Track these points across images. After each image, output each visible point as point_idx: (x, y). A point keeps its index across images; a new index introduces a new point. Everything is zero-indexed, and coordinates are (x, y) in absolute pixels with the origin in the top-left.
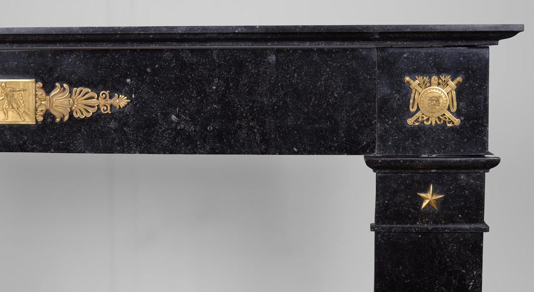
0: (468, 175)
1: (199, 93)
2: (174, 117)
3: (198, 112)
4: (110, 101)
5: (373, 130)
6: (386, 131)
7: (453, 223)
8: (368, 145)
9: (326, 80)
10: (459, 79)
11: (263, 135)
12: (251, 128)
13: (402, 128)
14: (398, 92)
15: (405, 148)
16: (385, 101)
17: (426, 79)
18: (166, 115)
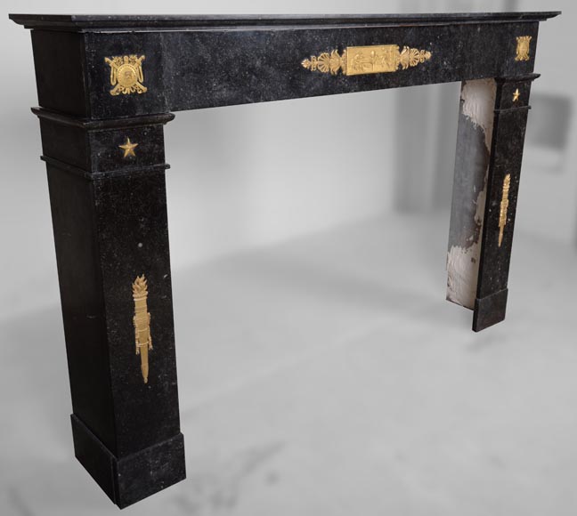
10: (531, 38)
17: (522, 38)
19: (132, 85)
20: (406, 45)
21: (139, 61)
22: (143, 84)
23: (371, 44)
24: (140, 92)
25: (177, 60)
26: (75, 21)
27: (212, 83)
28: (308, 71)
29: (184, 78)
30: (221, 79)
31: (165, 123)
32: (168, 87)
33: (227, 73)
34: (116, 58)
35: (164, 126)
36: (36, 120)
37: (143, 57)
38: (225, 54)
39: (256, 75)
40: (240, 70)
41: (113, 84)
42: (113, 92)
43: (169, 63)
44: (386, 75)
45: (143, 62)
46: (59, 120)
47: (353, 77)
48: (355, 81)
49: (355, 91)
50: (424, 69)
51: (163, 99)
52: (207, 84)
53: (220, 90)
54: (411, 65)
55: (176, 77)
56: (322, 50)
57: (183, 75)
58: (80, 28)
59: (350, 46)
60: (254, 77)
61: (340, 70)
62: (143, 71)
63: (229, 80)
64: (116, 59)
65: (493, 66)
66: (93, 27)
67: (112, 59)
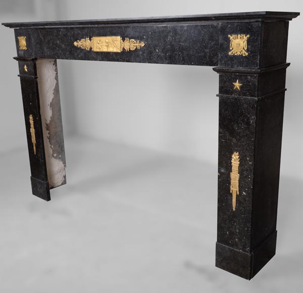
0: (251, 76)
1: (164, 41)
2: (157, 50)
3: (164, 49)
4: (140, 44)
5: (218, 57)
6: (222, 57)
7: (245, 96)
8: (216, 63)
9: (203, 36)
10: (248, 36)
11: (183, 57)
12: (179, 55)
13: (227, 56)
14: (226, 41)
15: (228, 64)
16: (222, 45)
17: (236, 35)
18: (155, 49)
20: (127, 37)
22: (26, 47)
23: (106, 36)
28: (77, 48)
37: (26, 37)
42: (20, 49)
44: (116, 53)
45: (26, 39)
47: (97, 53)
48: (99, 55)
49: (100, 60)
50: (141, 53)
54: (131, 49)
56: (82, 38)
59: (95, 36)
61: (91, 48)
62: (26, 42)
64: (20, 37)
65: (205, 57)
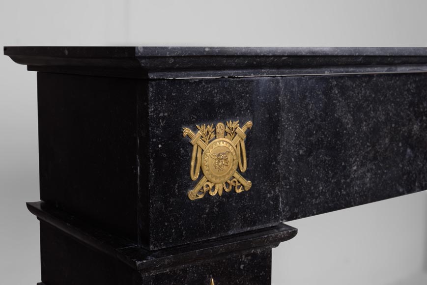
19: (227, 179)
21: (242, 131)
22: (246, 175)
24: (239, 191)
25: (302, 127)
26: (142, 57)
27: (351, 167)
29: (310, 159)
30: (364, 157)
31: (277, 245)
32: (285, 178)
33: (373, 146)
34: (203, 127)
35: (274, 250)
36: (33, 224)
37: (249, 123)
38: (372, 114)
39: (412, 148)
40: (391, 140)
41: (194, 177)
42: (193, 194)
43: (289, 134)
45: (249, 133)
46: (78, 237)
51: (276, 199)
52: (345, 167)
53: (362, 177)
55: (300, 158)
57: (309, 153)
58: (146, 71)
60: (409, 150)
62: (247, 150)
63: (375, 158)
64: (203, 129)
66: (171, 69)
67: (195, 130)
